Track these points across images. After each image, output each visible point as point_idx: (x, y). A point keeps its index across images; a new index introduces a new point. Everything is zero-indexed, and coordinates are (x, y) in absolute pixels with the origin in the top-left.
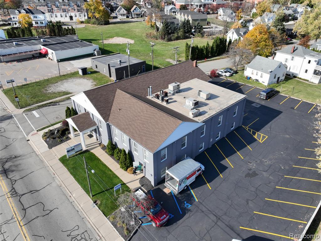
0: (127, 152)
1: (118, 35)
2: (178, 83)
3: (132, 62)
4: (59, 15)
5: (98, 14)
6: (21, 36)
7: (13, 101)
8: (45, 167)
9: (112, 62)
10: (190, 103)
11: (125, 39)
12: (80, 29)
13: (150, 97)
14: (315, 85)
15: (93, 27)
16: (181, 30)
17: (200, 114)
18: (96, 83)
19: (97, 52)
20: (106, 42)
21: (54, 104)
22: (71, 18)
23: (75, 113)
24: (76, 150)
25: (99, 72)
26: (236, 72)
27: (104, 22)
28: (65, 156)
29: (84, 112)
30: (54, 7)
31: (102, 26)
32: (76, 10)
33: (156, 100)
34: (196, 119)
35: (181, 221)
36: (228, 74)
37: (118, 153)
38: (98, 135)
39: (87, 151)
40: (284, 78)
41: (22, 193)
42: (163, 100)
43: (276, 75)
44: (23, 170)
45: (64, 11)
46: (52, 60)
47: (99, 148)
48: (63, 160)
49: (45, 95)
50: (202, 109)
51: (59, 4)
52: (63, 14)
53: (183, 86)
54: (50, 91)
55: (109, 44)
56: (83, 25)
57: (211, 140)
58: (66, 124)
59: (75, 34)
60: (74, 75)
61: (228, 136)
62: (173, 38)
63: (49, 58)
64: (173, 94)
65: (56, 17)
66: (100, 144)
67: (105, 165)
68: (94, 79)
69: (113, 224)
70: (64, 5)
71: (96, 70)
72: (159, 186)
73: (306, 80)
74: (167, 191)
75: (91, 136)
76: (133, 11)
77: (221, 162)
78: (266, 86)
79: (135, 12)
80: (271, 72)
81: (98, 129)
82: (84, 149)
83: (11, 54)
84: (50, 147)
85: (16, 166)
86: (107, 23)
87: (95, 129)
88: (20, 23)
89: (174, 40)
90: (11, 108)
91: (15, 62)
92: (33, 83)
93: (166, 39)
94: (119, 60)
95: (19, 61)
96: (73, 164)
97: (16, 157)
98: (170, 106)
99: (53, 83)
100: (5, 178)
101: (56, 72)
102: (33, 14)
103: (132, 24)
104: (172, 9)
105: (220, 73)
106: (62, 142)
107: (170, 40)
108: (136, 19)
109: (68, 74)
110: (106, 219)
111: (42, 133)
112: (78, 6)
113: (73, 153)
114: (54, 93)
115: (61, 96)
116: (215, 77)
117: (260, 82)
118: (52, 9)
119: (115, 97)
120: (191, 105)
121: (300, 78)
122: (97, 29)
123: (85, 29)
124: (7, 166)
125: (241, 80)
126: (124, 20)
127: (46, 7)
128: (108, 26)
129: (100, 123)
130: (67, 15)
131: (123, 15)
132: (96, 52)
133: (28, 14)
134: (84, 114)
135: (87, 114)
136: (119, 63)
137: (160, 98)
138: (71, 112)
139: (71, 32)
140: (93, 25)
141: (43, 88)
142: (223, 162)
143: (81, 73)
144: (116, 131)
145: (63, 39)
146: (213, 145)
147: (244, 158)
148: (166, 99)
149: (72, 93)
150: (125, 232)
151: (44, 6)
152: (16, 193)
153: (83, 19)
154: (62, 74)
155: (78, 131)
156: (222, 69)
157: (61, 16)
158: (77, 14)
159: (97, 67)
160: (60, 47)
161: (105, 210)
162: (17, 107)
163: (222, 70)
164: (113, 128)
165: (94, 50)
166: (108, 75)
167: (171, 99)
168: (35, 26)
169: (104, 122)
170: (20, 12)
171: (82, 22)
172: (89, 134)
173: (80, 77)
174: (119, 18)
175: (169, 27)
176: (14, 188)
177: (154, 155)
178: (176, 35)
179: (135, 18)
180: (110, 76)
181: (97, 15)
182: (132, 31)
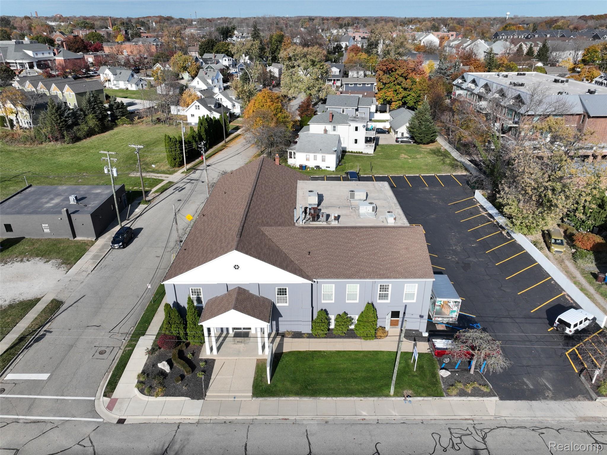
8: (249, 425)
10: (367, 210)
13: (301, 224)
14: (370, 157)
16: (91, 116)
25: (24, 238)
47: (289, 340)
48: (266, 391)
62: (80, 134)
71: (6, 237)
73: (359, 153)
78: (334, 171)
80: (336, 151)
84: (198, 395)
93: (67, 139)
94: (72, 198)
106: (207, 373)
117: (323, 168)
120: (370, 211)
121: (352, 152)
137: (324, 217)
159: (8, 229)
164: (321, 286)
166: (65, 236)
178: (84, 127)
180: (75, 236)
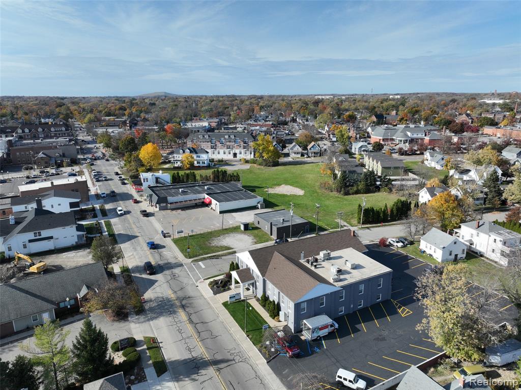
0: (276, 303)
1: (286, 182)
2: (329, 252)
3: (296, 221)
4: (222, 151)
5: (267, 154)
6: (185, 180)
7: (182, 251)
8: (211, 308)
9: (275, 219)
10: (334, 270)
11: (294, 188)
12: (243, 171)
13: (302, 261)
15: (259, 169)
16: (362, 183)
17: (341, 280)
18: (256, 241)
19: (261, 205)
20: (271, 191)
21: (217, 257)
22: (235, 155)
23: (238, 267)
24: (237, 298)
25: (261, 229)
26: (412, 243)
27: (272, 163)
28: (227, 302)
29: (246, 267)
30: (218, 143)
31: (269, 167)
32: (242, 147)
33: (306, 264)
34: (335, 284)
35: (309, 357)
36: (400, 245)
37: (269, 304)
38: (254, 289)
39: (243, 301)
40: (464, 256)
41: (196, 322)
42: (312, 265)
43: (451, 251)
44: (195, 307)
45: (228, 147)
46: (214, 210)
47: (254, 299)
48: (225, 304)
49: (209, 248)
50: (342, 277)
51: (224, 141)
52: (227, 151)
53: (333, 254)
54: (214, 245)
55: (275, 193)
56: (248, 166)
57: (352, 306)
58: (229, 276)
59: (239, 181)
60: (235, 229)
61: (372, 307)
62: (351, 191)
63: (212, 209)
64: (324, 261)
65: (219, 153)
66: (255, 297)
67: (258, 313)
68: (255, 236)
69: (259, 350)
70: (230, 142)
71: (258, 226)
72: (298, 334)
73: (494, 262)
74: (303, 338)
75: (248, 289)
76: (310, 149)
77: (356, 326)
78: (439, 262)
79: (313, 150)
80: (444, 248)
81: (256, 283)
82: (242, 298)
83: (178, 202)
84: (215, 293)
85: (190, 304)
86: (276, 164)
87: (253, 283)
88: (182, 162)
89: (353, 194)
90: (181, 257)
91: (180, 210)
92: (198, 235)
93: (342, 192)
94: (282, 219)
95: (184, 209)
96: (233, 309)
97: (189, 297)
98: (317, 271)
99: (216, 237)
100: (183, 310)
101: (218, 225)
102: (196, 153)
103: (306, 166)
104: (361, 147)
105: (392, 242)
106: (225, 291)
107: (347, 194)
108: (313, 158)
109: (230, 228)
110: (255, 347)
111: (208, 281)
112: (245, 143)
113: (233, 300)
114: (217, 247)
115: (223, 251)
116: (385, 246)
117: (434, 258)
118: (216, 145)
119: (273, 258)
120: (335, 272)
122: (264, 172)
123: (250, 171)
124: (184, 302)
125: (414, 253)
126: (298, 160)
127: (210, 143)
128: (276, 168)
129: (258, 278)
130: (231, 152)
131: (297, 153)
132: (259, 205)
133: (191, 154)
134: (246, 269)
135: (248, 270)
136: (282, 221)
137: (310, 263)
138: (234, 267)
139: (235, 179)
140: (259, 167)
141: (207, 241)
142: (358, 326)
143: (242, 228)
144: (270, 285)
145: (227, 187)
146: (355, 313)
147: (380, 326)
148: (315, 264)
149: (233, 249)
150: (267, 356)
151: (208, 142)
152: (192, 322)
153: (250, 157)
154: (224, 227)
155: (239, 283)
156: (393, 238)
157: (224, 153)
158: (243, 151)
159: (259, 223)
160: (224, 197)
161: (255, 342)
162: (186, 256)
163: (394, 240)
164: (268, 282)
165: (258, 203)
166: (269, 233)
167: (320, 265)
168: (197, 165)
169: (261, 276)
170: (184, 152)
171: (247, 162)
172: (247, 287)
173: (242, 232)
174: (291, 156)
175: (347, 179)
176: (190, 318)
177: (295, 304)
178: (355, 188)
179: (312, 156)
180: (271, 235)
181: (265, 156)
182: (304, 177)
